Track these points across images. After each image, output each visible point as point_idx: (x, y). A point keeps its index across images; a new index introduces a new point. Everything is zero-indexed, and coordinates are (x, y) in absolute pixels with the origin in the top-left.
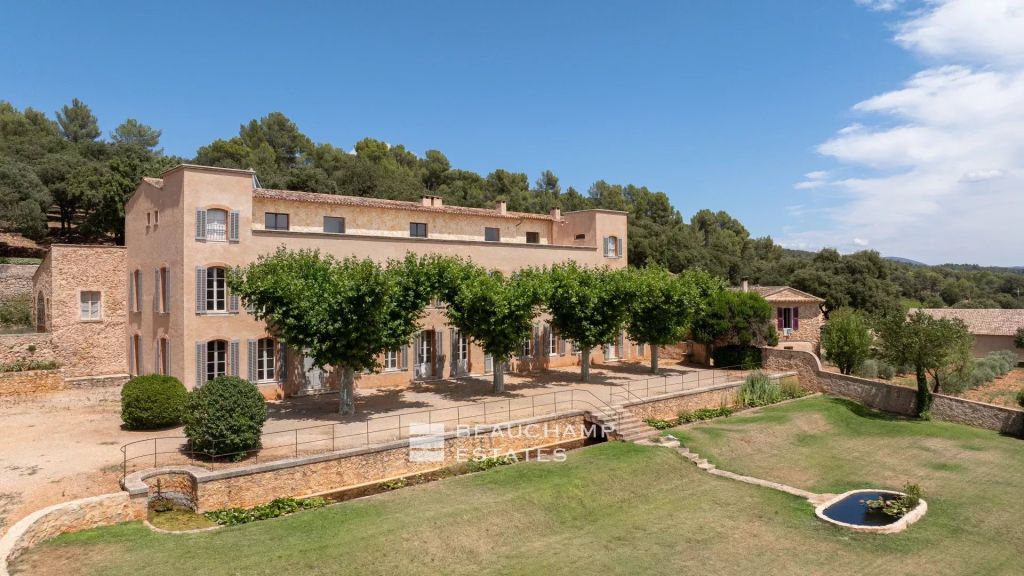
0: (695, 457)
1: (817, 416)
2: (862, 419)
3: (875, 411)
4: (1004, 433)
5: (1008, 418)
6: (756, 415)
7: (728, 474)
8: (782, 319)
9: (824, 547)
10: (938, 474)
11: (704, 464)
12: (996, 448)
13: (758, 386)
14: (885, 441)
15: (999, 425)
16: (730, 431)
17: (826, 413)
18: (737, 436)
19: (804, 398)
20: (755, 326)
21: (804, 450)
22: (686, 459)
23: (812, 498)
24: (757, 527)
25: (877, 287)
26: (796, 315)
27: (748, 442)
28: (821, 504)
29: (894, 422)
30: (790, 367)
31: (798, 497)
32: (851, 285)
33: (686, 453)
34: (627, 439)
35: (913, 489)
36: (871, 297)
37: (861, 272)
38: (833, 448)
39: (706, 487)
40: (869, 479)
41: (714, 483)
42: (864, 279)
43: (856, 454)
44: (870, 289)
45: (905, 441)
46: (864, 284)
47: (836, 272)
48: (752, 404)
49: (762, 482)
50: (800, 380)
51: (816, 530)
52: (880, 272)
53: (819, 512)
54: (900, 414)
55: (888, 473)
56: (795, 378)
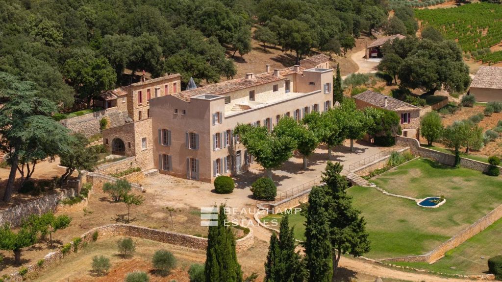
0: (381, 189)
1: (417, 170)
2: (434, 169)
3: (439, 164)
4: (484, 173)
5: (485, 167)
6: (396, 170)
7: (392, 194)
8: (403, 118)
9: (419, 211)
10: (453, 191)
11: (385, 192)
12: (476, 180)
13: (396, 157)
14: (440, 179)
15: (483, 169)
16: (389, 179)
17: (421, 168)
18: (392, 181)
19: (413, 160)
20: (393, 128)
21: (414, 185)
22: (379, 191)
23: (416, 200)
24: (403, 208)
25: (455, 68)
26: (409, 117)
27: (396, 183)
28: (419, 201)
29: (446, 170)
30: (407, 145)
31: (412, 200)
32: (439, 66)
33: (379, 189)
34: (359, 185)
35: (442, 196)
36: (450, 75)
37: (445, 58)
38: (423, 183)
39: (387, 199)
40: (432, 194)
41: (389, 198)
42: (447, 62)
43: (430, 185)
44: (450, 69)
45: (446, 179)
46: (446, 66)
47: (431, 57)
48: (394, 166)
49: (402, 196)
50: (411, 151)
51: (417, 208)
52: (458, 56)
53: (418, 204)
54: (449, 165)
55: (438, 191)
56: (409, 151)
